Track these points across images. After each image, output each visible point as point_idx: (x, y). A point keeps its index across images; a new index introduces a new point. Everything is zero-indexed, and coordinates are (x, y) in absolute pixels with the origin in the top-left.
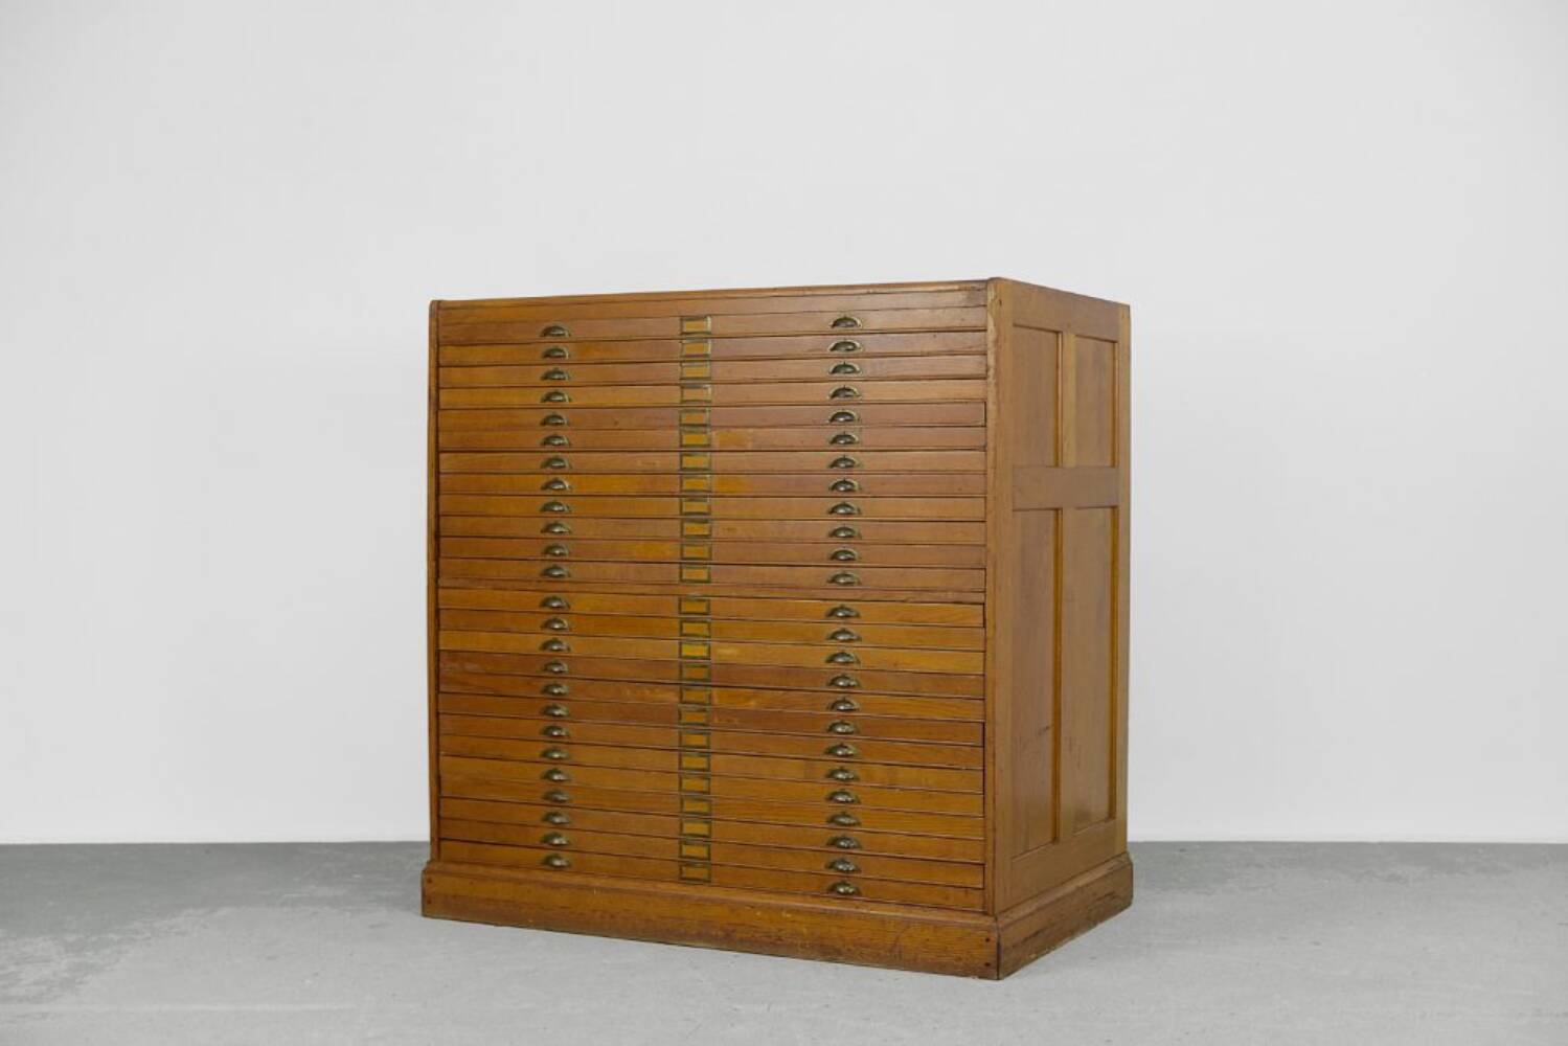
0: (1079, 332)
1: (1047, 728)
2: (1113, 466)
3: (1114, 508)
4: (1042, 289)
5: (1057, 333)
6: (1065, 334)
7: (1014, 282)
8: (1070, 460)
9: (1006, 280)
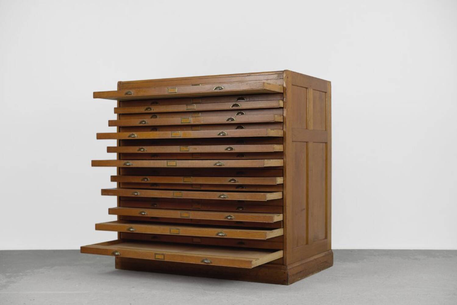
0: (314, 89)
1: (304, 209)
2: (326, 130)
3: (326, 143)
4: (301, 75)
5: (307, 88)
6: (309, 89)
7: (292, 72)
8: (311, 127)
9: (289, 71)
